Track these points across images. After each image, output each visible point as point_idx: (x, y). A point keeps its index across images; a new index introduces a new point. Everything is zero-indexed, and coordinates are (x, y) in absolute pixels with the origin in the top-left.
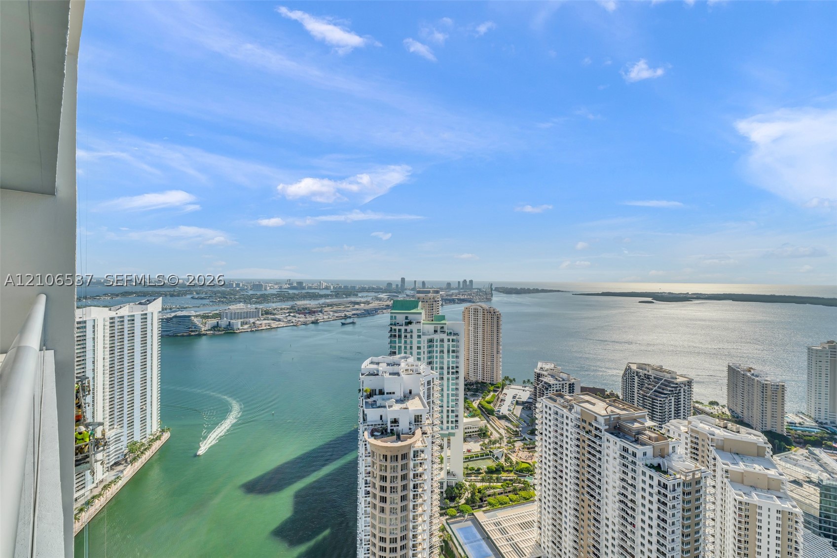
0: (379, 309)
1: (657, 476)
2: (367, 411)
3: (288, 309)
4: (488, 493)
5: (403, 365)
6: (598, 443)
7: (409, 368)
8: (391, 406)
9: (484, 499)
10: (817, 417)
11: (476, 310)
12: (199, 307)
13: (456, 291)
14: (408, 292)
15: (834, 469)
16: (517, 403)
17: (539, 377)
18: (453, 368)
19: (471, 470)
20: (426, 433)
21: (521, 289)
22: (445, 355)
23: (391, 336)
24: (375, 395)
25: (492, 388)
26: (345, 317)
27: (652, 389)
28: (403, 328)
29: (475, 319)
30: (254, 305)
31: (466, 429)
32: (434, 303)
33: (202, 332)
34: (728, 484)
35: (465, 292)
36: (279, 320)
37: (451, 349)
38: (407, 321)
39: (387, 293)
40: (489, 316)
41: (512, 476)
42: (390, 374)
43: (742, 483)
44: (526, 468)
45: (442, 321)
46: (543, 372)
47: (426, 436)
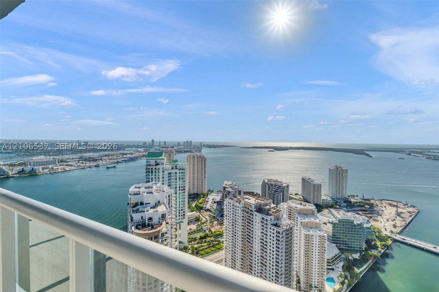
0: (138, 157)
1: (276, 229)
2: (133, 215)
3: (77, 158)
4: (200, 249)
5: (154, 187)
6: (252, 217)
7: (158, 189)
8: (148, 211)
9: (199, 253)
10: (332, 196)
11: (194, 157)
12: (6, 159)
13: (183, 147)
14: (156, 147)
15: (337, 216)
16: (215, 202)
17: (225, 188)
18: (182, 187)
19: (191, 239)
20: (168, 223)
21: (216, 145)
22: (178, 181)
23: (147, 172)
24: (138, 205)
25: (202, 196)
26: (117, 162)
27: (273, 190)
28: (154, 167)
29: (193, 161)
30: (52, 157)
31: (189, 218)
32: (171, 153)
33: (9, 175)
34: (302, 228)
35: (187, 147)
36: (71, 166)
37: (181, 177)
38: (156, 163)
39: (143, 148)
40: (200, 159)
41: (212, 239)
42: (147, 193)
43: (307, 226)
44: (219, 234)
45: (176, 162)
46: (227, 186)
47: (168, 224)
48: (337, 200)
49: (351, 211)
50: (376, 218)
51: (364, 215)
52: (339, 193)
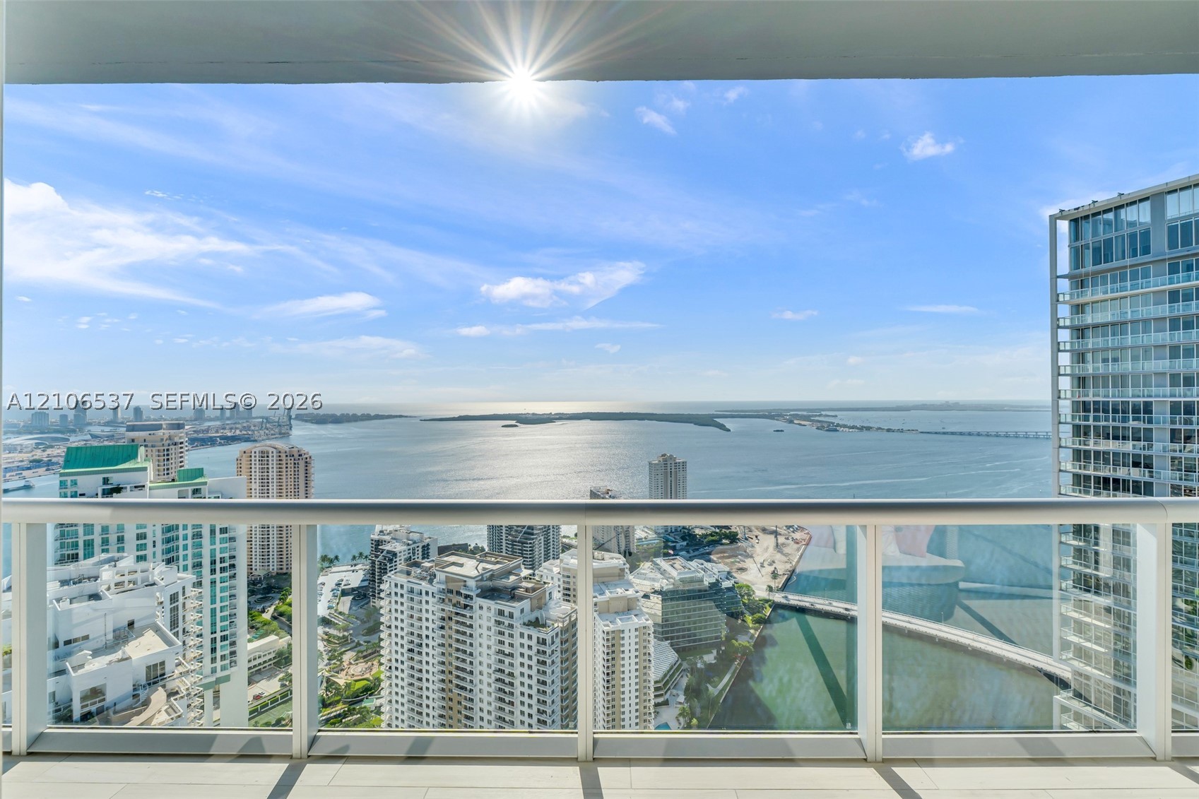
1: (535, 633)
5: (107, 575)
6: (468, 615)
7: (125, 579)
8: (82, 666)
11: (264, 455)
13: (218, 423)
14: (97, 430)
15: (670, 574)
16: (344, 593)
17: (379, 545)
18: (222, 560)
21: (343, 415)
22: (206, 540)
27: (521, 532)
29: (262, 468)
31: (251, 661)
32: (173, 447)
34: (597, 618)
35: (235, 423)
38: (110, 487)
39: (32, 434)
40: (289, 462)
41: (343, 708)
42: (73, 601)
43: (608, 612)
44: (364, 687)
45: (196, 478)
46: (384, 537)
47: (178, 696)
48: (668, 536)
49: (695, 556)
50: (740, 565)
51: (720, 560)
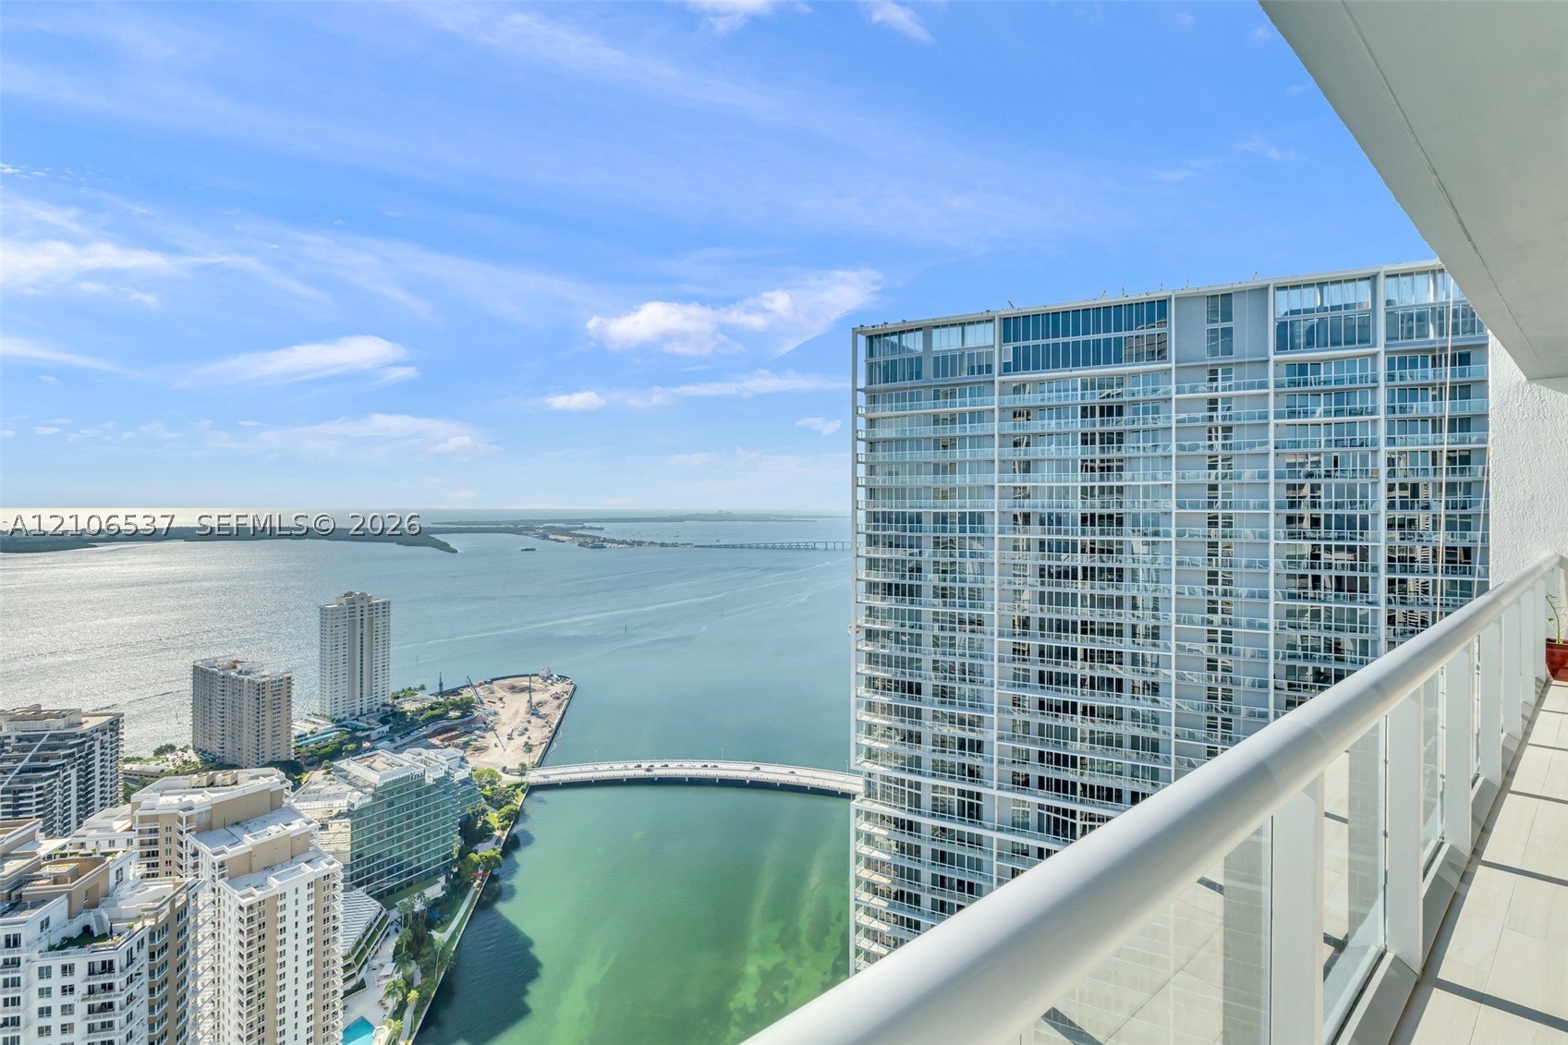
1: (82, 958)
10: (333, 713)
15: (366, 780)
34: (224, 887)
48: (355, 722)
50: (478, 744)
51: (446, 744)
52: (361, 694)
